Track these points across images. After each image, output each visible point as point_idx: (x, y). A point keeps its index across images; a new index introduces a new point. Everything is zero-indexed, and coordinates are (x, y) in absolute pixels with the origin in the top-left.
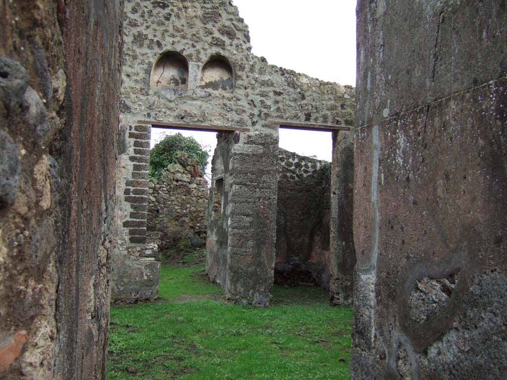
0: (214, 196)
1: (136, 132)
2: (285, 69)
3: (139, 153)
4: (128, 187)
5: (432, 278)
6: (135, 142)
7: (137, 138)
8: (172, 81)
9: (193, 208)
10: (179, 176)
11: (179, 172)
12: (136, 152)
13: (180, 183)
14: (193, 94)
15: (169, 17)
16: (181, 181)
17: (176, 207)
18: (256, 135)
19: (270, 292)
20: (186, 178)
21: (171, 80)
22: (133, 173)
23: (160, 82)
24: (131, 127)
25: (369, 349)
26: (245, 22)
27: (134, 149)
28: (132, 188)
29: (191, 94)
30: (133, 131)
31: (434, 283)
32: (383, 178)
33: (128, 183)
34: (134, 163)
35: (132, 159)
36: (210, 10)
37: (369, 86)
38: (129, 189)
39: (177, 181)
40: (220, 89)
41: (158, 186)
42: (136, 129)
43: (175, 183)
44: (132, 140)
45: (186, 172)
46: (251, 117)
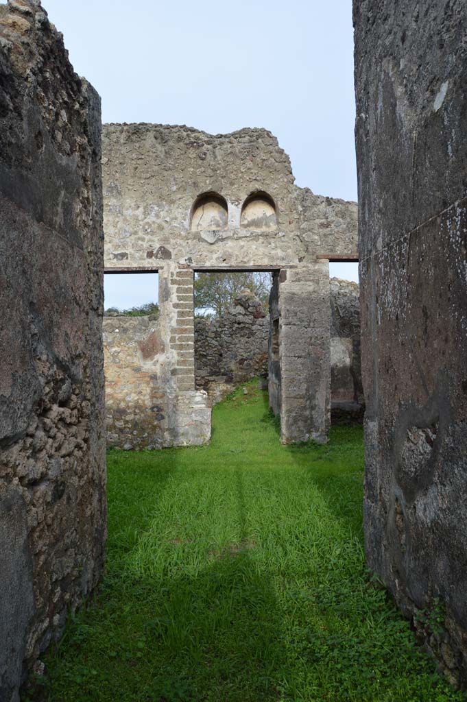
0: (272, 337)
1: (178, 278)
2: (332, 198)
3: (182, 300)
4: (173, 335)
5: (419, 428)
6: (178, 289)
7: (179, 285)
8: (213, 223)
9: (258, 350)
10: (240, 318)
11: (240, 314)
12: (179, 298)
13: (242, 325)
14: (234, 234)
15: (204, 156)
16: (243, 323)
17: (240, 350)
18: (304, 272)
19: (327, 435)
20: (249, 319)
21: (211, 221)
22: (177, 320)
23: (201, 225)
24: (172, 274)
25: (376, 501)
26: (286, 152)
27: (178, 296)
28: (177, 336)
29: (232, 235)
30: (175, 277)
31: (421, 433)
32: (379, 318)
33: (173, 331)
34: (178, 310)
35: (176, 306)
36: (246, 144)
37: (367, 215)
38: (175, 337)
39: (239, 323)
40: (264, 227)
41: (219, 330)
42: (177, 276)
43: (236, 325)
44: (176, 286)
45: (248, 313)
46: (297, 253)
